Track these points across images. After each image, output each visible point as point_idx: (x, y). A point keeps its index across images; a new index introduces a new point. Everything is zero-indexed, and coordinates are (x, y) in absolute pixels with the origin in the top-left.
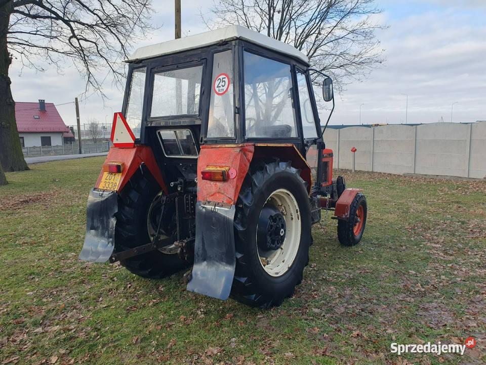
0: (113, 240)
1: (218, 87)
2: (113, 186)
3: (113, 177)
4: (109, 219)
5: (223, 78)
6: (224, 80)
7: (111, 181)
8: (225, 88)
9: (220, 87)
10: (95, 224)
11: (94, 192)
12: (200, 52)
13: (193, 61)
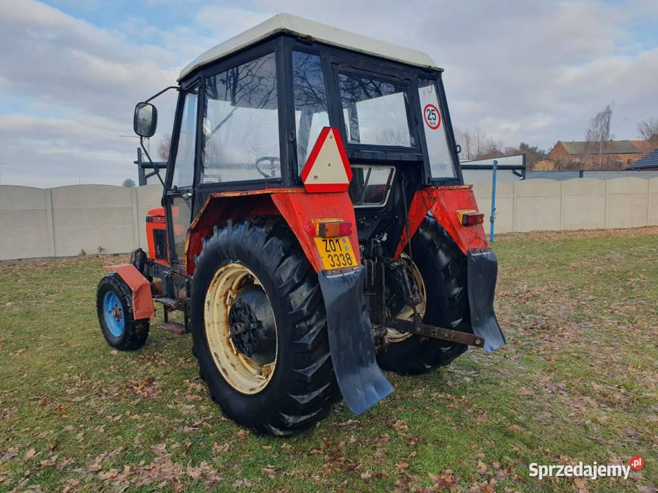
1: (428, 119)
2: (345, 259)
3: (337, 246)
5: (432, 110)
8: (437, 123)
9: (431, 119)
12: (401, 68)
13: (394, 76)
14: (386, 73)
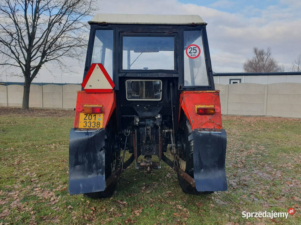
0: (103, 171)
1: (190, 53)
2: (96, 124)
3: (93, 118)
4: (96, 153)
5: (194, 48)
6: (194, 49)
7: (92, 121)
8: (197, 54)
9: (192, 53)
10: (79, 160)
11: (75, 131)
12: (171, 27)
13: (165, 33)
14: (159, 31)
